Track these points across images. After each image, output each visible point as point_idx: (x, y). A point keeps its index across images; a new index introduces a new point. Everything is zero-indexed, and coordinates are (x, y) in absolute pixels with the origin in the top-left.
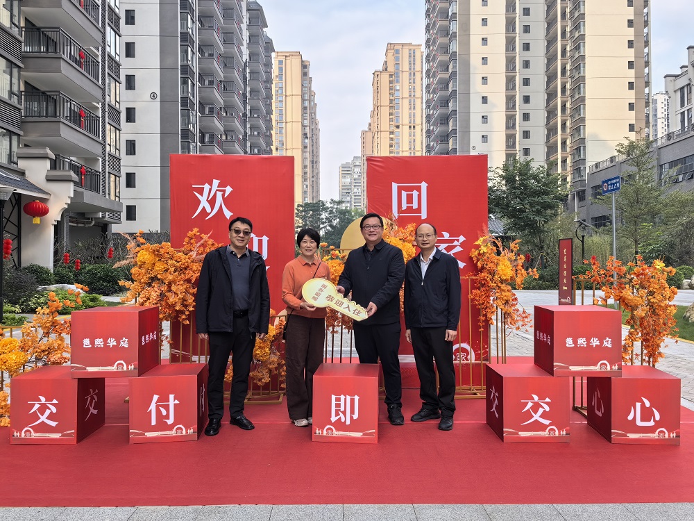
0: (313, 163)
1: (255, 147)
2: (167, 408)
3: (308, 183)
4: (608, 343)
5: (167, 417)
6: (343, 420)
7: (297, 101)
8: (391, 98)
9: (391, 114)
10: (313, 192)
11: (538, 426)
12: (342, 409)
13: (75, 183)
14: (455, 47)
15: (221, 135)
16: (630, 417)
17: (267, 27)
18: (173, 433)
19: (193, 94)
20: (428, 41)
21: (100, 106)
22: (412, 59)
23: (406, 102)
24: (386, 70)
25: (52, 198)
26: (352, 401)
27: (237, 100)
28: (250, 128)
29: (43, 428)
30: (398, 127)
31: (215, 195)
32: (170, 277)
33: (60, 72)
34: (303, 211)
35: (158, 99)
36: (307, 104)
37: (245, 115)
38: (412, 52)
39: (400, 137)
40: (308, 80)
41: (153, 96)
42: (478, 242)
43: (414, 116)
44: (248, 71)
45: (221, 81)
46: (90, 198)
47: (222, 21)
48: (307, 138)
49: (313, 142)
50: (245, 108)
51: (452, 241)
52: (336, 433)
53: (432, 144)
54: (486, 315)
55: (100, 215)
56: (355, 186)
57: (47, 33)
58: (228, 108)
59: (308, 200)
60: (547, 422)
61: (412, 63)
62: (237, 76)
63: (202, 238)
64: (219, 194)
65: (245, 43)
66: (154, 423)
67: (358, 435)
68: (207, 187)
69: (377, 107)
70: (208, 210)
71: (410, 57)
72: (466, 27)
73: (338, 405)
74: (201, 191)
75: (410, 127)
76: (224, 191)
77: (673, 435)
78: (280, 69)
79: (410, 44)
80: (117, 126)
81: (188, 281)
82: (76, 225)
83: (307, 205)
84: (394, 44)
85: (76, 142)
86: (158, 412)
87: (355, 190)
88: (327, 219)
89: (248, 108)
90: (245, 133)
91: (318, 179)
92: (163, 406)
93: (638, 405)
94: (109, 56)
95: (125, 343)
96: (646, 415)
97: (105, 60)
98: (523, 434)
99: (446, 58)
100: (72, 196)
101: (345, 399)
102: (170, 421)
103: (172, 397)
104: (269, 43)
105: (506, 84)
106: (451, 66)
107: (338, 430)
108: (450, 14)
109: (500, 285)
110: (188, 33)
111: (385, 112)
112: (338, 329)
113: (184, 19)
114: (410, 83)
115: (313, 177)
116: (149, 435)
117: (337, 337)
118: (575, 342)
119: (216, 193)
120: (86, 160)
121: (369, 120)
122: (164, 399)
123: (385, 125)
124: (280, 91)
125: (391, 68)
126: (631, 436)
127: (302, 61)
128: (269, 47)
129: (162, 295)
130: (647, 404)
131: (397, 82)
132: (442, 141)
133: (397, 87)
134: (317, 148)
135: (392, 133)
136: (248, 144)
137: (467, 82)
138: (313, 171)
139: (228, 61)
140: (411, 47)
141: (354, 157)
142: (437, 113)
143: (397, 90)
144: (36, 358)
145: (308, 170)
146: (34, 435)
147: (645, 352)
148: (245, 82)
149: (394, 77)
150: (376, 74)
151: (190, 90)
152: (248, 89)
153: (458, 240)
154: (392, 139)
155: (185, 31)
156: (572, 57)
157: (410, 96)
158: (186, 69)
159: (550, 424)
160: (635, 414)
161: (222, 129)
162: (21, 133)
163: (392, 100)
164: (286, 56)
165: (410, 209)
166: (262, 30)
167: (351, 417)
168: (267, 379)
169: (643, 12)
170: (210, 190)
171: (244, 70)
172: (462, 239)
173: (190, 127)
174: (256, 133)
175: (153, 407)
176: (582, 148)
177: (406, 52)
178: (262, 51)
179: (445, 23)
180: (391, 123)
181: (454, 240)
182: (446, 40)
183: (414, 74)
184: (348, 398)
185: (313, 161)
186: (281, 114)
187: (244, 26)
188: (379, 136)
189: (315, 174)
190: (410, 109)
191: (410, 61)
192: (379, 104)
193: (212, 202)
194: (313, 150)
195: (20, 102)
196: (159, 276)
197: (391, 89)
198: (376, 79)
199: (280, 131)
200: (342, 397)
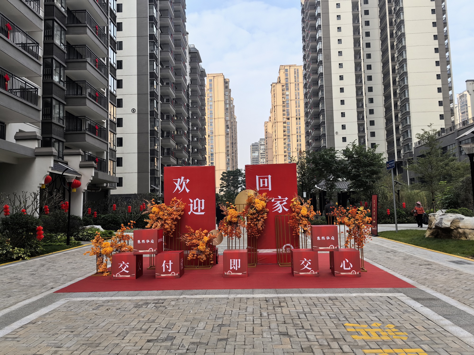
0: (233, 144)
1: (195, 137)
2: (169, 265)
3: (230, 157)
4: (333, 238)
5: (169, 269)
6: (235, 269)
7: (222, 105)
8: (284, 100)
9: (284, 111)
10: (233, 163)
11: (307, 270)
12: (234, 264)
13: (95, 168)
14: (321, 70)
15: (174, 132)
16: (341, 266)
17: (202, 62)
18: (170, 275)
19: (157, 108)
20: (305, 65)
21: (105, 121)
22: (296, 75)
23: (293, 103)
24: (280, 82)
25: (83, 177)
26: (238, 261)
27: (183, 109)
28: (192, 125)
29: (124, 273)
30: (288, 119)
31: (182, 182)
32: (166, 217)
33: (86, 105)
34: (226, 176)
35: (136, 112)
36: (228, 106)
37: (188, 118)
38: (296, 70)
39: (290, 126)
40: (228, 91)
41: (133, 111)
42: (293, 200)
43: (299, 111)
44: (190, 90)
45: (173, 99)
46: (101, 175)
47: (174, 63)
48: (228, 128)
49: (232, 130)
50: (188, 114)
51: (283, 200)
52: (232, 274)
53: (310, 131)
54: (296, 231)
55: (105, 185)
56: (261, 158)
57: (79, 84)
58: (179, 114)
59: (230, 169)
60: (310, 269)
61: (297, 77)
62: (183, 95)
63: (178, 201)
64: (184, 183)
65: (188, 74)
66: (164, 271)
67: (240, 274)
68: (179, 180)
69: (274, 107)
70: (180, 189)
71: (295, 73)
72: (328, 57)
73: (233, 263)
74: (176, 182)
75: (297, 118)
76: (186, 181)
77: (358, 273)
78: (210, 85)
79: (295, 65)
80: (115, 132)
81: (172, 219)
82: (90, 191)
83: (229, 172)
84: (285, 66)
85: (93, 144)
86: (166, 267)
87: (262, 161)
88: (242, 181)
89: (190, 113)
90: (189, 129)
91: (236, 154)
92: (167, 265)
93: (344, 261)
94: (111, 92)
95: (152, 242)
96: (347, 265)
97: (108, 95)
98: (301, 273)
99: (316, 76)
100: (93, 175)
101: (235, 261)
102: (170, 270)
103: (170, 261)
104: (203, 71)
105: (356, 91)
106: (320, 82)
107: (233, 272)
108: (318, 49)
109: (302, 218)
110: (154, 72)
111: (280, 109)
112: (234, 237)
113: (152, 65)
114: (296, 90)
115: (233, 153)
116: (162, 275)
117: (234, 240)
118: (321, 238)
119: (183, 182)
120: (97, 153)
121: (269, 115)
122: (167, 262)
123: (280, 118)
124: (210, 99)
125: (283, 81)
126: (342, 274)
127: (224, 79)
128: (203, 74)
129: (162, 225)
130: (347, 261)
131: (287, 89)
132: (316, 129)
133: (287, 93)
134: (236, 134)
135: (284, 123)
136: (191, 136)
137: (330, 92)
138: (233, 149)
139: (178, 86)
140: (295, 67)
141: (260, 139)
142: (312, 111)
143: (287, 95)
144: (116, 250)
145: (230, 149)
146: (121, 276)
147: (356, 243)
148: (188, 98)
149: (286, 87)
150: (273, 85)
151: (155, 106)
152: (190, 101)
153: (285, 199)
154: (284, 127)
155: (152, 71)
156: (399, 73)
157: (296, 98)
158: (153, 94)
159: (311, 270)
160: (343, 265)
161: (174, 128)
162: (64, 140)
163: (284, 101)
164: (214, 77)
165: (264, 187)
166: (198, 64)
167: (238, 267)
168: (205, 259)
169: (445, 43)
170: (180, 181)
171: (188, 90)
172: (286, 199)
173: (156, 128)
174: (195, 128)
175: (164, 265)
176: (409, 131)
177: (292, 70)
178: (198, 77)
179: (315, 55)
180: (284, 116)
181: (283, 199)
182: (315, 66)
183: (298, 84)
184: (236, 260)
185: (233, 143)
186: (211, 113)
187: (187, 64)
188: (276, 125)
189: (234, 151)
190: (296, 107)
191: (295, 76)
192: (275, 104)
193: (181, 186)
194: (232, 136)
195: (63, 124)
196: (161, 217)
197: (283, 94)
198: (273, 88)
199: (211, 125)
200: (234, 260)
